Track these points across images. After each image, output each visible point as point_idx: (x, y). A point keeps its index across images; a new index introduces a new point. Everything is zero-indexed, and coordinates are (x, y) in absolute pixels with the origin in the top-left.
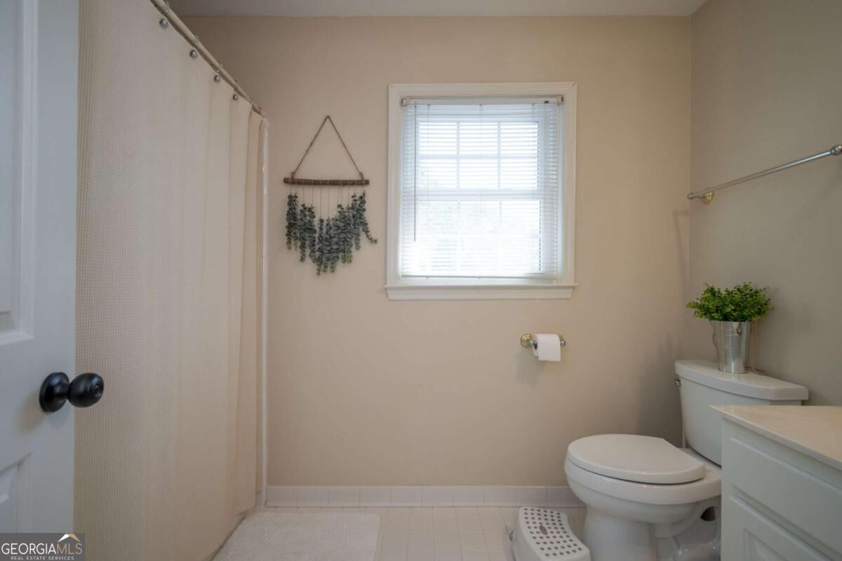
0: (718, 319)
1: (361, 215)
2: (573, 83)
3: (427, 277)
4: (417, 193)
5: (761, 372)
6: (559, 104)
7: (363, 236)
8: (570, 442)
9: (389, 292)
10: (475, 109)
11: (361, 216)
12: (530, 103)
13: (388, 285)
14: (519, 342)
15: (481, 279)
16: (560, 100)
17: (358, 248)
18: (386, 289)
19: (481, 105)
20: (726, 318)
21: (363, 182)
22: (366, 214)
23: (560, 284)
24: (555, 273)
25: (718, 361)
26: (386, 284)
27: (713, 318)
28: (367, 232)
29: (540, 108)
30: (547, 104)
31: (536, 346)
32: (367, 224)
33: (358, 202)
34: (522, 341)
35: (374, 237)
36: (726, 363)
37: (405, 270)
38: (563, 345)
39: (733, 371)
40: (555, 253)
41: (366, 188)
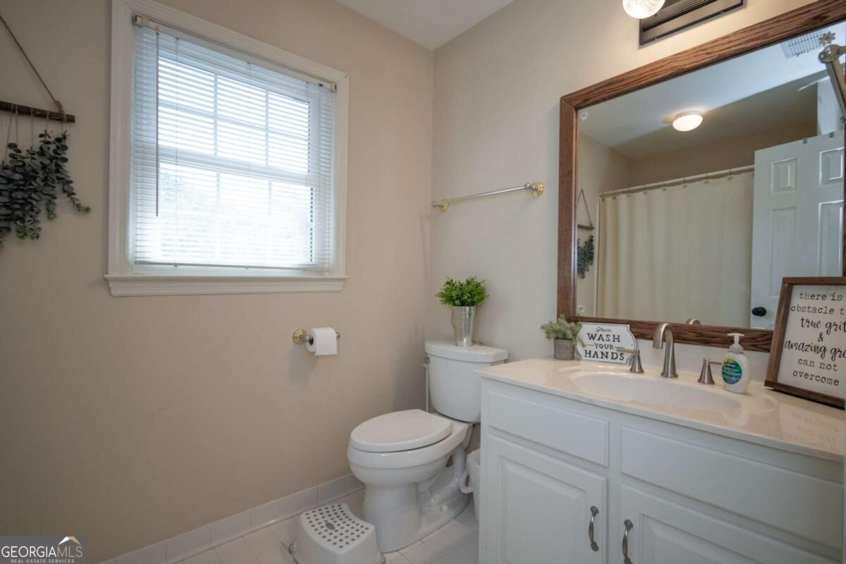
0: (458, 305)
1: (58, 166)
2: (346, 74)
3: (176, 265)
4: (160, 152)
5: (481, 344)
6: (332, 91)
7: (62, 201)
8: (352, 430)
9: (111, 285)
10: (241, 65)
11: (58, 169)
12: (304, 81)
13: (111, 274)
14: (291, 339)
15: (249, 269)
16: (334, 88)
17: (51, 215)
18: (106, 281)
19: (249, 63)
20: (463, 304)
21: (60, 117)
22: (67, 167)
23: (331, 276)
24: (327, 265)
25: (455, 340)
26: (107, 273)
27: (455, 305)
28: (70, 194)
29: (314, 90)
30: (321, 88)
31: (311, 341)
32: (71, 182)
33: (53, 147)
34: (294, 337)
35: (84, 203)
36: (461, 339)
37: (138, 255)
38: (338, 337)
39: (465, 346)
40: (327, 244)
41: (67, 128)
